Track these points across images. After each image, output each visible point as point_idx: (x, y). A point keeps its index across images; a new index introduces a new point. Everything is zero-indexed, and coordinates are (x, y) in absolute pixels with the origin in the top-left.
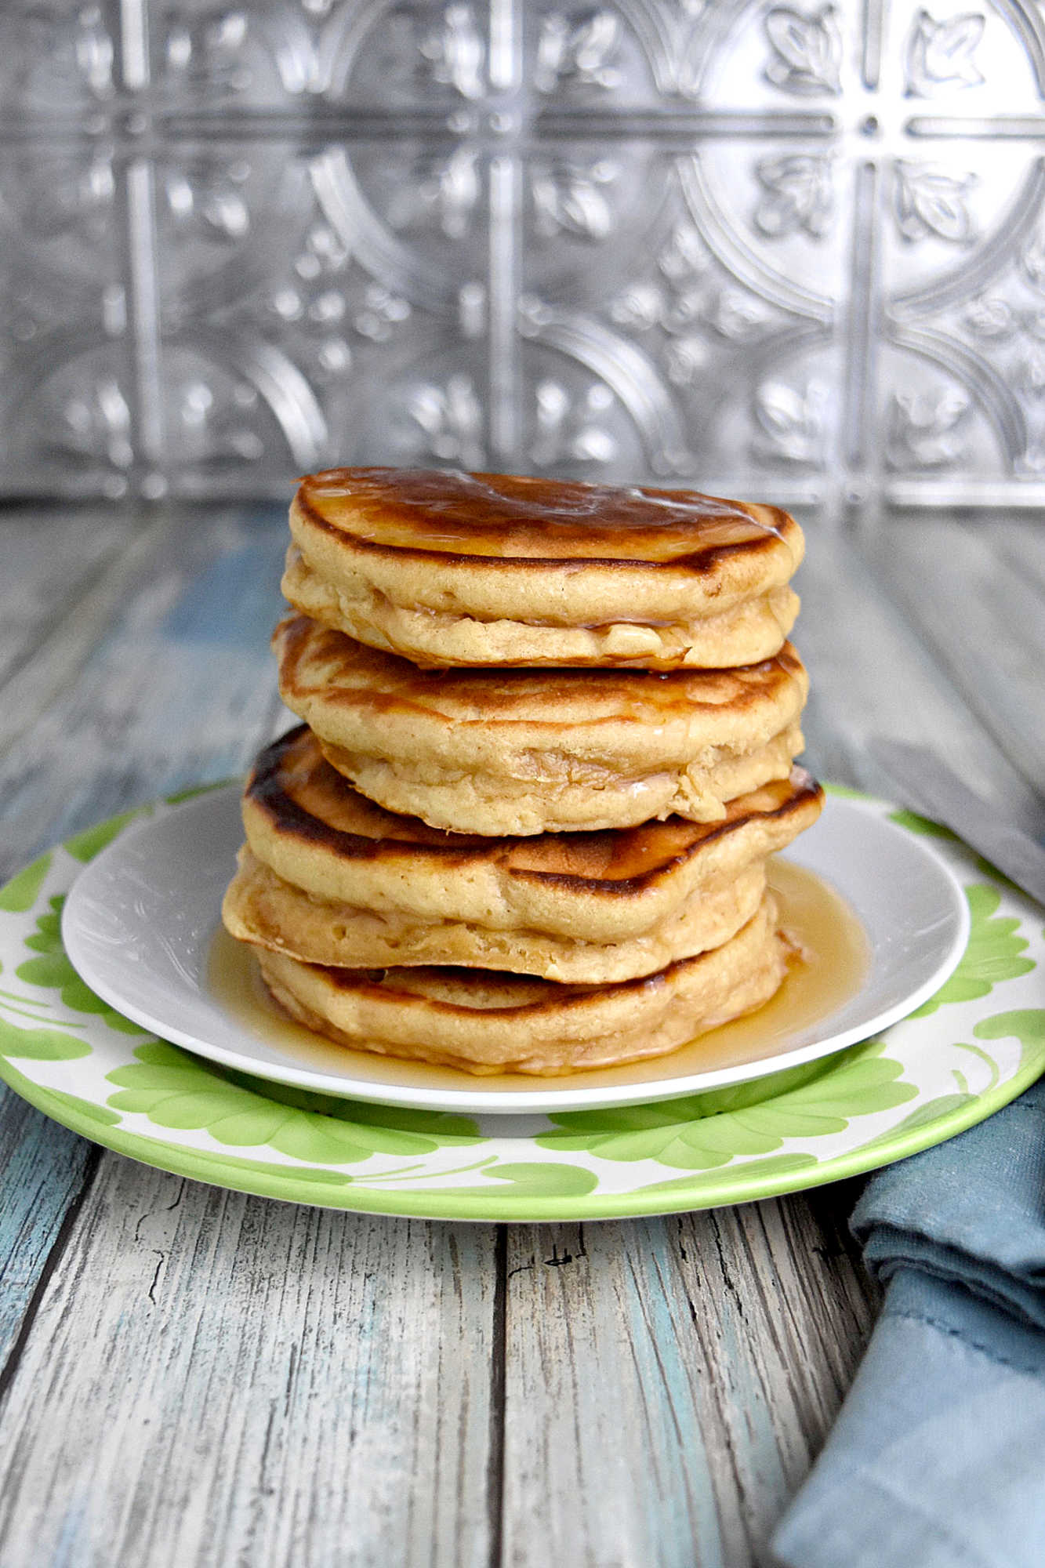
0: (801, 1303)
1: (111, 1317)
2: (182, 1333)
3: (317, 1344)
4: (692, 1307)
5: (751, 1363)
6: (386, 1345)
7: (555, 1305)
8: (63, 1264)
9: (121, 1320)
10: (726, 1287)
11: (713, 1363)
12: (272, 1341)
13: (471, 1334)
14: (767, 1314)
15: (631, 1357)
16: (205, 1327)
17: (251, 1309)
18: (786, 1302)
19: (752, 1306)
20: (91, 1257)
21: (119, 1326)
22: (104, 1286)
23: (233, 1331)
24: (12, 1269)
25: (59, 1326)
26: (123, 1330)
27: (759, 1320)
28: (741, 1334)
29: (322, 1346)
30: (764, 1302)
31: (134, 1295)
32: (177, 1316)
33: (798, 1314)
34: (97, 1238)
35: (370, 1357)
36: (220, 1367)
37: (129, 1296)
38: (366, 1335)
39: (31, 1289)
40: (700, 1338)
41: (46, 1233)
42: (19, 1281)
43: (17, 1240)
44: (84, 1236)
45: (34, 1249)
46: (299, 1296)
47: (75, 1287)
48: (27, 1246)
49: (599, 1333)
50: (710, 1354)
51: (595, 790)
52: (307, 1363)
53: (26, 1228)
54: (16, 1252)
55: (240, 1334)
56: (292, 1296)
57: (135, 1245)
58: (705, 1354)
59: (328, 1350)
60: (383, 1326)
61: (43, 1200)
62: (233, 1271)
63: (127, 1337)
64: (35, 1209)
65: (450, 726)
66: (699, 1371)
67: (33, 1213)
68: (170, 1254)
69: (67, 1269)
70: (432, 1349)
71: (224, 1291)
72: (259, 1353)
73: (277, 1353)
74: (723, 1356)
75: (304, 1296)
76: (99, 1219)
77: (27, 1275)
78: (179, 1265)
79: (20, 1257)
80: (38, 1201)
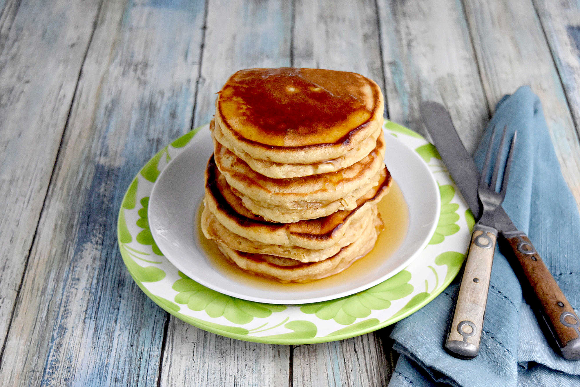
0: (376, 358)
1: (183, 368)
2: (204, 373)
4: (345, 360)
5: (360, 380)
6: (260, 376)
7: (306, 360)
8: (166, 348)
9: (186, 369)
10: (355, 353)
11: (349, 380)
12: (228, 375)
13: (283, 371)
14: (366, 362)
15: (327, 378)
16: (209, 371)
17: (222, 364)
19: (361, 360)
20: (174, 346)
21: (186, 371)
22: (179, 356)
23: (217, 372)
24: (152, 350)
25: (169, 371)
26: (187, 372)
27: (363, 364)
28: (358, 370)
29: (242, 376)
30: (365, 360)
31: (188, 359)
32: (201, 367)
33: (374, 362)
34: (175, 338)
35: (256, 380)
36: (215, 384)
37: (187, 359)
38: (254, 372)
39: (159, 358)
40: (346, 371)
41: (160, 336)
42: (155, 355)
43: (152, 339)
44: (171, 337)
45: (157, 343)
46: (235, 358)
47: (171, 356)
48: (155, 342)
49: (318, 370)
50: (349, 377)
51: (315, 209)
52: (238, 382)
53: (154, 334)
54: (152, 344)
55: (220, 372)
56: (233, 358)
57: (186, 340)
58: (347, 377)
59: (244, 378)
60: (259, 369)
61: (157, 323)
62: (215, 349)
63: (188, 374)
64: (155, 327)
65: (271, 194)
66: (345, 383)
67: (155, 329)
68: (197, 343)
69: (168, 350)
70: (272, 376)
71: (213, 357)
72: (225, 379)
73: (230, 379)
74: (352, 378)
75: (236, 358)
76: (174, 330)
77: (157, 353)
78: (200, 348)
79: (154, 346)
80: (155, 324)
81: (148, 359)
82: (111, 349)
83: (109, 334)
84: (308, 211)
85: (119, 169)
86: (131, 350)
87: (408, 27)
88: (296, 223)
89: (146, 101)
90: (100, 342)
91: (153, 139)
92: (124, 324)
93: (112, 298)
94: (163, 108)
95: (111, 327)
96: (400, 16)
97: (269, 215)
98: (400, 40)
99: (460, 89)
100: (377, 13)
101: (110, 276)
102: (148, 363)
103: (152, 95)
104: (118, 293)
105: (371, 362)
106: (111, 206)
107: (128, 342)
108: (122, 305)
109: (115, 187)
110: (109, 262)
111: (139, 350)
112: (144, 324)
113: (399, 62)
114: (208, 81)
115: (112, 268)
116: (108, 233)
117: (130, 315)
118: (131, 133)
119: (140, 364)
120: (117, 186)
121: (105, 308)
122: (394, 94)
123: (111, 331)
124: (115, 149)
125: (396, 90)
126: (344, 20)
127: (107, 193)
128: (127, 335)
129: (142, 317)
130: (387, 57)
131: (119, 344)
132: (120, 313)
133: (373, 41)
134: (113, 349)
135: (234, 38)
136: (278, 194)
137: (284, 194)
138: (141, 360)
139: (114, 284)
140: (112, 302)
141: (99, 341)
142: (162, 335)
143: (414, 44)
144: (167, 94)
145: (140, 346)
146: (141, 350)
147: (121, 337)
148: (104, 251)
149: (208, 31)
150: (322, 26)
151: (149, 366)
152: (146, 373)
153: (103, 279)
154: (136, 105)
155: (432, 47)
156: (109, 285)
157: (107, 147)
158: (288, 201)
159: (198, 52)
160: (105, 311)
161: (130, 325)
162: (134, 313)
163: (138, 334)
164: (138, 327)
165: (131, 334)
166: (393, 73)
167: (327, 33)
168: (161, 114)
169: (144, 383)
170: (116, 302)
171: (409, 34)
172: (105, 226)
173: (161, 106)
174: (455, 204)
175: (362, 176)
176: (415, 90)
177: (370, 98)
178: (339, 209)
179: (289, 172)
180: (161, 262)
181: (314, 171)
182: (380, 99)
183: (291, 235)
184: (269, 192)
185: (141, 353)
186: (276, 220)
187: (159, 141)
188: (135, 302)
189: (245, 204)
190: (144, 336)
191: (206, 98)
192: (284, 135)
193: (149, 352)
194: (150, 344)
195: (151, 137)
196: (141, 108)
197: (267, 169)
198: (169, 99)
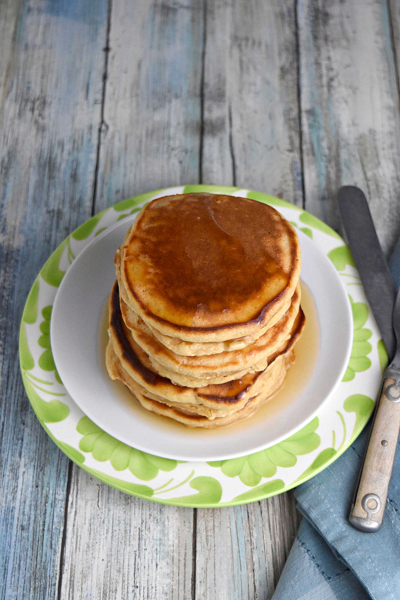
0: (279, 512)
1: (88, 516)
2: (109, 523)
3: (145, 528)
4: (248, 513)
5: (262, 537)
6: (164, 528)
7: (210, 513)
8: (71, 491)
9: (91, 517)
10: (258, 506)
11: (252, 537)
12: (133, 526)
13: (187, 524)
14: (269, 517)
15: (230, 535)
16: (114, 521)
17: (127, 512)
18: (274, 511)
19: (265, 514)
20: (79, 488)
21: (91, 520)
22: (84, 501)
23: (122, 522)
24: (57, 493)
25: (75, 519)
26: (92, 522)
27: (266, 519)
28: (261, 525)
29: (147, 528)
30: (268, 513)
31: (93, 505)
32: (106, 515)
33: (277, 516)
34: (80, 479)
35: (160, 534)
36: (120, 537)
38: (159, 524)
39: (64, 502)
40: (249, 527)
41: (65, 476)
42: (60, 499)
43: (57, 479)
44: (76, 477)
45: (62, 483)
46: (139, 506)
47: (76, 501)
48: (60, 482)
49: (222, 523)
50: (251, 533)
51: (224, 377)
52: (143, 535)
53: (58, 473)
54: (57, 485)
55: (124, 523)
56: (137, 506)
57: (91, 481)
58: (250, 533)
59: (148, 530)
60: (163, 520)
62: (120, 496)
63: (94, 524)
64: (59, 463)
65: (179, 365)
66: (248, 541)
67: (59, 465)
68: (102, 486)
69: (73, 493)
70: (177, 530)
71: (118, 503)
72: (130, 531)
73: (135, 531)
74: (255, 534)
75: (141, 506)
77: (62, 496)
78: (105, 492)
79: (59, 488)
80: (60, 460)
81: (53, 503)
82: (16, 489)
83: (13, 471)
84: (217, 379)
85: (18, 250)
86: (36, 491)
87: (329, 58)
88: (205, 387)
89: (45, 154)
90: (5, 481)
91: (53, 211)
92: (29, 458)
93: (15, 425)
94: (63, 166)
95: (16, 461)
96: (321, 42)
97: (175, 379)
98: (320, 77)
99: (381, 153)
100: (296, 35)
101: (13, 397)
102: (54, 509)
103: (51, 146)
104: (21, 418)
105: (274, 516)
106: (12, 302)
107: (33, 482)
108: (26, 434)
109: (14, 276)
110: (11, 377)
111: (44, 492)
112: (49, 460)
113: (318, 110)
114: (111, 129)
115: (14, 386)
116: (9, 338)
117: (34, 447)
118: (30, 201)
119: (46, 510)
120: (17, 274)
121: (9, 438)
122: (311, 157)
123: (16, 467)
124: (13, 222)
125: (312, 152)
126: (260, 44)
127: (6, 284)
128: (32, 473)
129: (47, 451)
130: (305, 105)
131: (24, 484)
132: (25, 445)
133: (291, 78)
134: (18, 490)
135: (139, 66)
136: (186, 366)
137: (193, 367)
138: (47, 505)
139: (17, 407)
140: (16, 430)
141: (4, 479)
142: (67, 474)
143: (335, 84)
144: (68, 147)
145: (45, 487)
146: (46, 492)
147: (26, 475)
148: (5, 362)
149: (111, 54)
150: (236, 52)
151: (55, 512)
152: (51, 521)
153: (6, 400)
154: (34, 161)
155: (354, 89)
156: (12, 409)
157: (5, 219)
158: (197, 373)
159: (100, 85)
160: (9, 441)
161: (34, 461)
162: (38, 444)
163: (42, 471)
164: (43, 463)
165: (35, 472)
166: (311, 126)
167: (241, 62)
168: (61, 175)
169: (50, 533)
170: (20, 431)
171: (330, 69)
172: (5, 329)
173: (60, 164)
174: (367, 330)
175: (275, 342)
176: (333, 153)
177: (287, 255)
178: (248, 373)
179: (198, 350)
180: (65, 394)
181: (225, 349)
182: (298, 256)
183: (199, 397)
184: (178, 363)
185: (47, 496)
186: (184, 385)
187: (60, 214)
188: (39, 431)
189: (151, 363)
190: (49, 475)
191: (109, 153)
192: (194, 312)
193: (54, 495)
194: (55, 486)
195: (51, 208)
196: (40, 166)
197: (176, 347)
198: (69, 154)
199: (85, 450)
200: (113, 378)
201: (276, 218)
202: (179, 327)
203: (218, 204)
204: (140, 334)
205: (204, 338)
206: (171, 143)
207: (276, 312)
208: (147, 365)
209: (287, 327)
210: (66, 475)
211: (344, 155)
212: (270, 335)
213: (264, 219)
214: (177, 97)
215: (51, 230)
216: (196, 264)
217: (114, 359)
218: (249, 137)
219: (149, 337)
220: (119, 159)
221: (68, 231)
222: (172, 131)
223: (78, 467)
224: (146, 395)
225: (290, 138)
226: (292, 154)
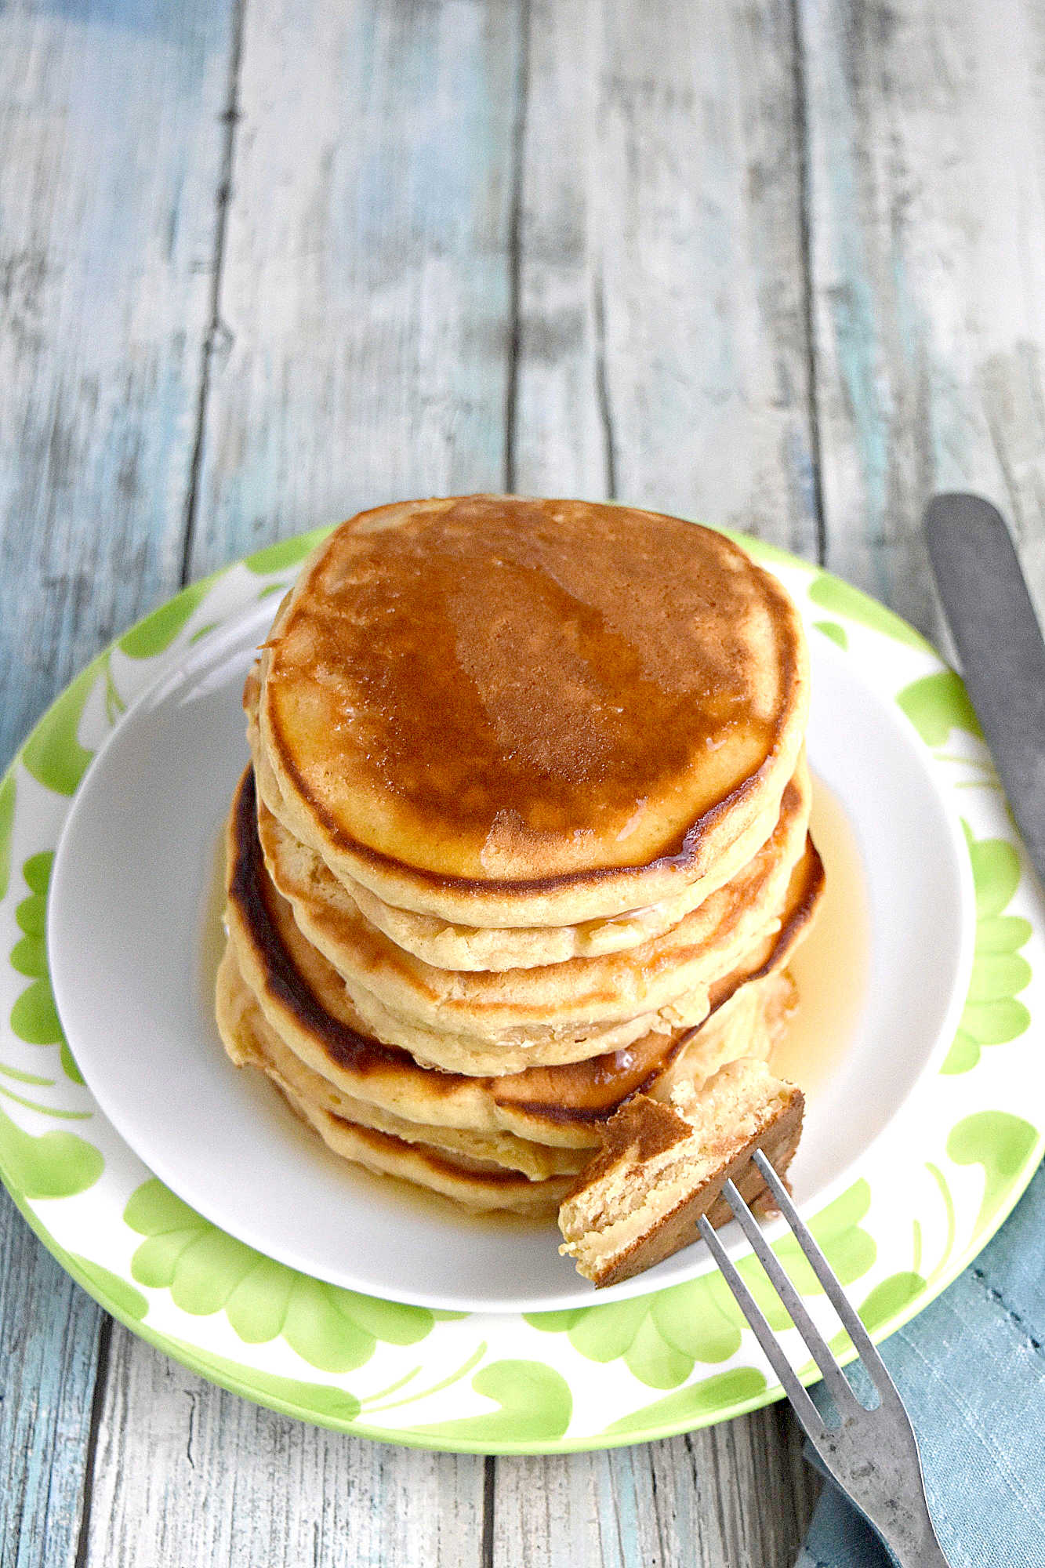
0: (749, 1472)
1: (158, 1488)
2: (221, 1508)
3: (335, 1523)
4: (654, 1476)
5: (698, 1551)
6: (393, 1524)
7: (537, 1472)
8: (107, 1412)
9: (167, 1491)
10: (685, 1449)
11: (666, 1552)
12: (297, 1520)
13: (464, 1510)
14: (718, 1489)
15: (597, 1543)
16: (239, 1502)
17: (277, 1475)
18: (736, 1471)
19: (706, 1479)
20: (130, 1405)
21: (166, 1499)
22: (146, 1441)
23: (263, 1505)
24: (63, 1418)
25: (115, 1498)
26: (170, 1505)
27: (710, 1494)
28: (693, 1515)
29: (339, 1525)
30: (717, 1476)
31: (174, 1457)
32: (214, 1484)
33: (745, 1487)
34: (133, 1373)
35: (380, 1542)
36: (256, 1554)
37: (170, 1456)
38: (376, 1512)
39: (84, 1446)
40: (658, 1519)
41: (87, 1367)
42: (71, 1435)
43: (61, 1373)
44: (121, 1370)
45: (78, 1388)
46: (317, 1456)
47: (122, 1443)
48: (72, 1386)
49: (572, 1509)
50: (665, 1538)
51: (576, 1041)
52: (327, 1547)
53: (67, 1356)
54: (63, 1394)
55: (270, 1509)
56: (310, 1456)
57: (167, 1381)
58: (661, 1540)
59: (345, 1531)
60: (390, 1499)
61: (77, 1315)
62: (258, 1421)
63: (175, 1513)
64: (71, 1327)
65: (438, 1003)
66: (654, 1562)
67: (70, 1333)
68: (200, 1395)
69: (111, 1418)
70: (431, 1530)
71: (252, 1449)
72: (287, 1534)
73: (302, 1534)
74: (675, 1544)
75: (321, 1456)
76: (132, 1343)
77: (78, 1426)
78: (210, 1412)
79: (67, 1402)
80: (73, 1316)
81: (50, 1449)
84: (555, 1046)
87: (895, 140)
88: (517, 1076)
89: (42, 417)
91: (64, 581)
94: (96, 451)
96: (871, 93)
97: (425, 1052)
98: (870, 192)
100: (797, 73)
102: (51, 1467)
103: (60, 395)
105: (735, 1488)
111: (22, 1415)
112: (38, 1319)
113: (864, 288)
114: (241, 343)
119: (26, 1469)
122: (842, 423)
125: (848, 408)
126: (688, 99)
129: (33, 1289)
130: (825, 273)
133: (781, 194)
135: (327, 164)
136: (459, 1004)
137: (478, 1007)
138: (30, 1453)
142: (94, 1360)
143: (912, 211)
144: (111, 394)
145: (25, 1401)
146: (27, 1416)
149: (242, 129)
150: (616, 121)
151: (53, 1477)
152: (43, 1503)
155: (971, 228)
158: (493, 1026)
159: (208, 217)
163: (18, 1352)
164: (20, 1326)
166: (841, 333)
167: (633, 153)
168: (90, 477)
169: (39, 1540)
171: (898, 169)
173: (87, 444)
174: (1018, 921)
175: (731, 935)
176: (910, 410)
177: (767, 668)
178: (651, 1031)
179: (495, 951)
180: (89, 1113)
181: (577, 948)
182: (800, 672)
183: (499, 1108)
184: (433, 995)
185: (30, 1426)
186: (452, 1068)
187: (82, 587)
188: (10, 1231)
189: (353, 1002)
190: (37, 1362)
191: (235, 413)
192: (483, 835)
193: (52, 1423)
194: (56, 1395)
195: (57, 571)
196: (24, 449)
197: (426, 943)
198: (115, 414)
199: (150, 1280)
200: (236, 1057)
201: (733, 562)
202: (434, 880)
203: (556, 523)
204: (319, 910)
205: (514, 912)
206: (423, 383)
207: (733, 835)
208: (341, 1013)
209: (769, 889)
210: (89, 1365)
211: (942, 416)
212: (716, 914)
213: (697, 567)
214: (438, 249)
215: (55, 635)
216: (488, 692)
217: (241, 1002)
218: (658, 366)
219: (347, 920)
220: (265, 429)
221: (105, 635)
222: (425, 349)
223: (130, 1336)
224: (340, 1110)
225: (781, 368)
226: (784, 416)
